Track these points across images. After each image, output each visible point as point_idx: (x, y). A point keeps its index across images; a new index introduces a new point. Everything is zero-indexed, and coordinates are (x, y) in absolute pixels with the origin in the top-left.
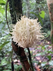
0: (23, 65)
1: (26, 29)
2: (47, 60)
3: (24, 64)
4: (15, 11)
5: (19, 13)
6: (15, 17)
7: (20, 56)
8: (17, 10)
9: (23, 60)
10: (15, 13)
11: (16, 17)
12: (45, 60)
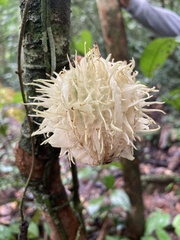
0: (57, 222)
1: (113, 100)
2: (99, 190)
3: (60, 219)
4: (50, 29)
5: (62, 38)
6: (46, 50)
7: (49, 193)
8: (58, 25)
9: (56, 208)
10: (51, 34)
11: (49, 51)
12: (93, 191)
